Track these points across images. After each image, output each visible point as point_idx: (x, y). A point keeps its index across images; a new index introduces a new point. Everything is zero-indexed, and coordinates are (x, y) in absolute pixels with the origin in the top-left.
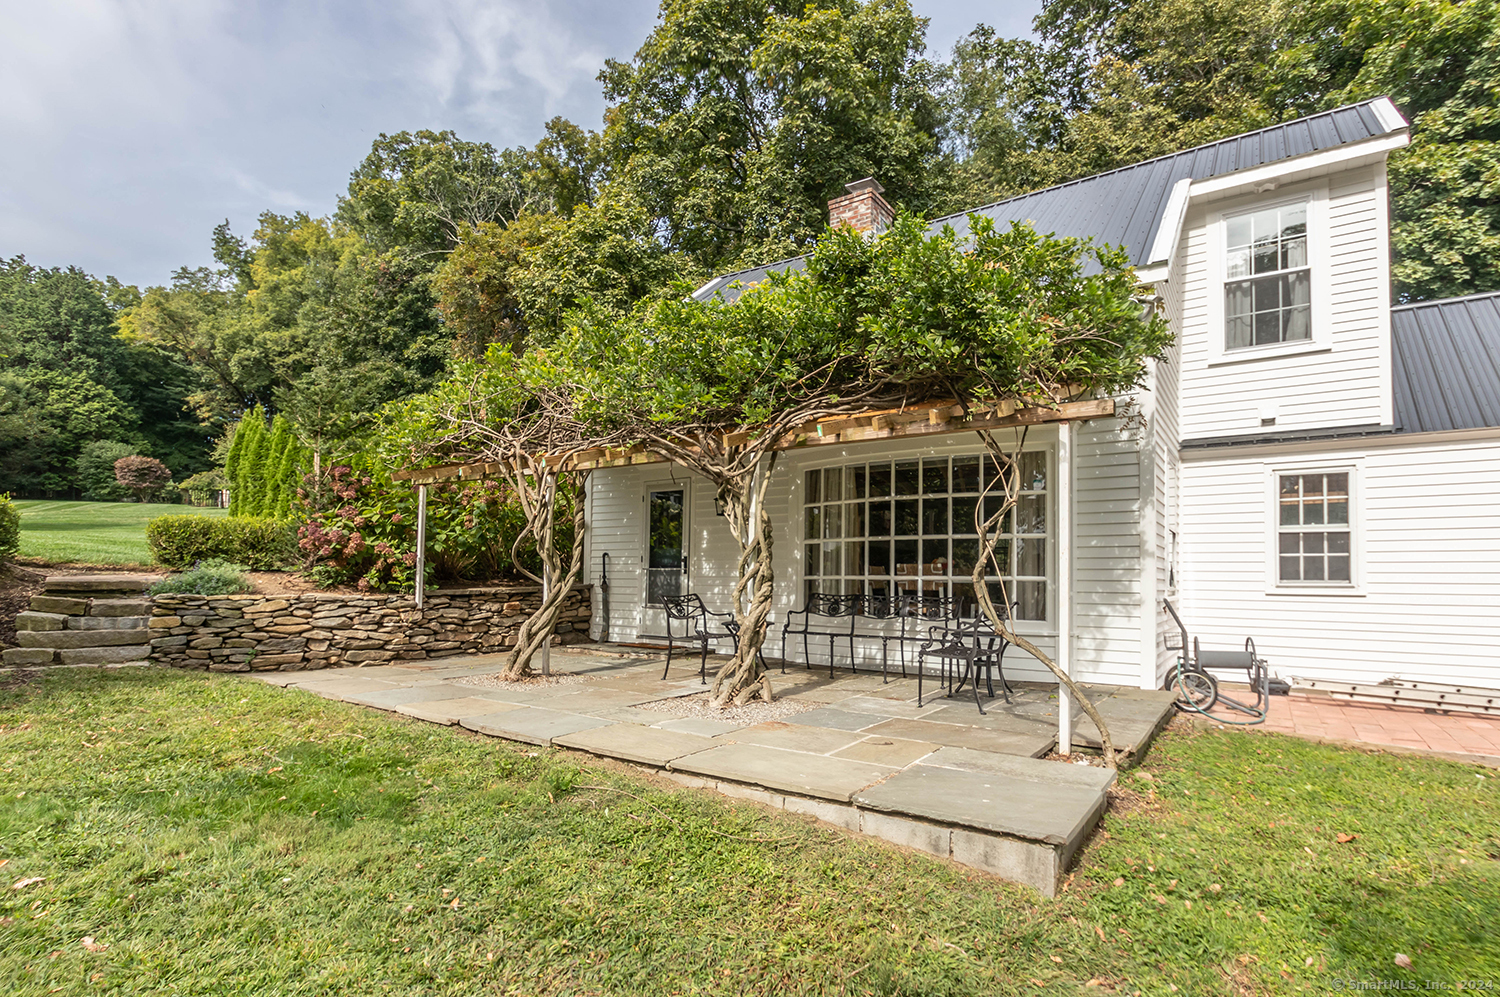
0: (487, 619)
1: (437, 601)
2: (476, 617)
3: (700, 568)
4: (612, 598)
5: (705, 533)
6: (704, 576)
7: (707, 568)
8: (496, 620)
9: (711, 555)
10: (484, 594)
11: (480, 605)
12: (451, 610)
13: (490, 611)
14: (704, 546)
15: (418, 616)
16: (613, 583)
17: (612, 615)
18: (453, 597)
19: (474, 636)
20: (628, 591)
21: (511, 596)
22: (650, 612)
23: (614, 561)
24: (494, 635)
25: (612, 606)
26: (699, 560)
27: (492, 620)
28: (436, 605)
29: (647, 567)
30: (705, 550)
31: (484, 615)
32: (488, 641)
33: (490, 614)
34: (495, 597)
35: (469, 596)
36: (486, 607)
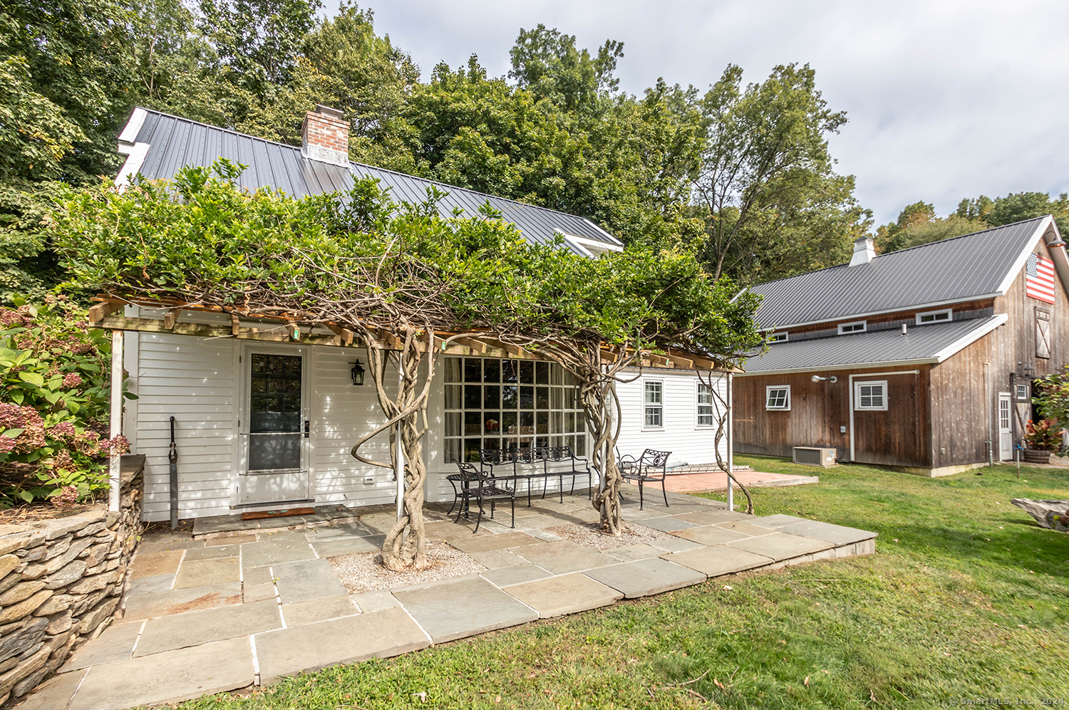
3: (322, 431)
4: (180, 469)
5: (328, 399)
6: (327, 439)
7: (330, 431)
9: (333, 420)
14: (327, 411)
16: (182, 452)
17: (181, 487)
20: (212, 459)
22: (254, 479)
23: (183, 425)
25: (181, 477)
26: (321, 423)
29: (248, 430)
30: (328, 416)
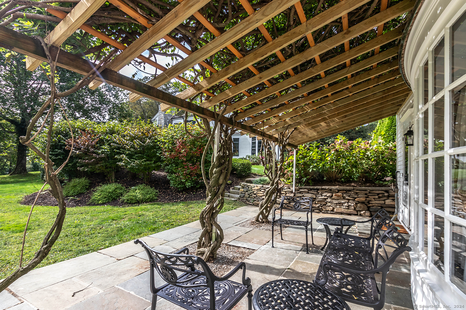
0: (325, 199)
1: (303, 190)
2: (319, 198)
8: (329, 200)
10: (323, 189)
11: (323, 193)
12: (307, 194)
13: (326, 196)
15: (292, 195)
16: (400, 188)
18: (311, 189)
19: (318, 205)
21: (339, 191)
23: (400, 176)
24: (329, 206)
27: (327, 200)
28: (301, 192)
31: (323, 197)
32: (325, 208)
33: (326, 197)
34: (330, 191)
35: (318, 189)
36: (325, 194)
